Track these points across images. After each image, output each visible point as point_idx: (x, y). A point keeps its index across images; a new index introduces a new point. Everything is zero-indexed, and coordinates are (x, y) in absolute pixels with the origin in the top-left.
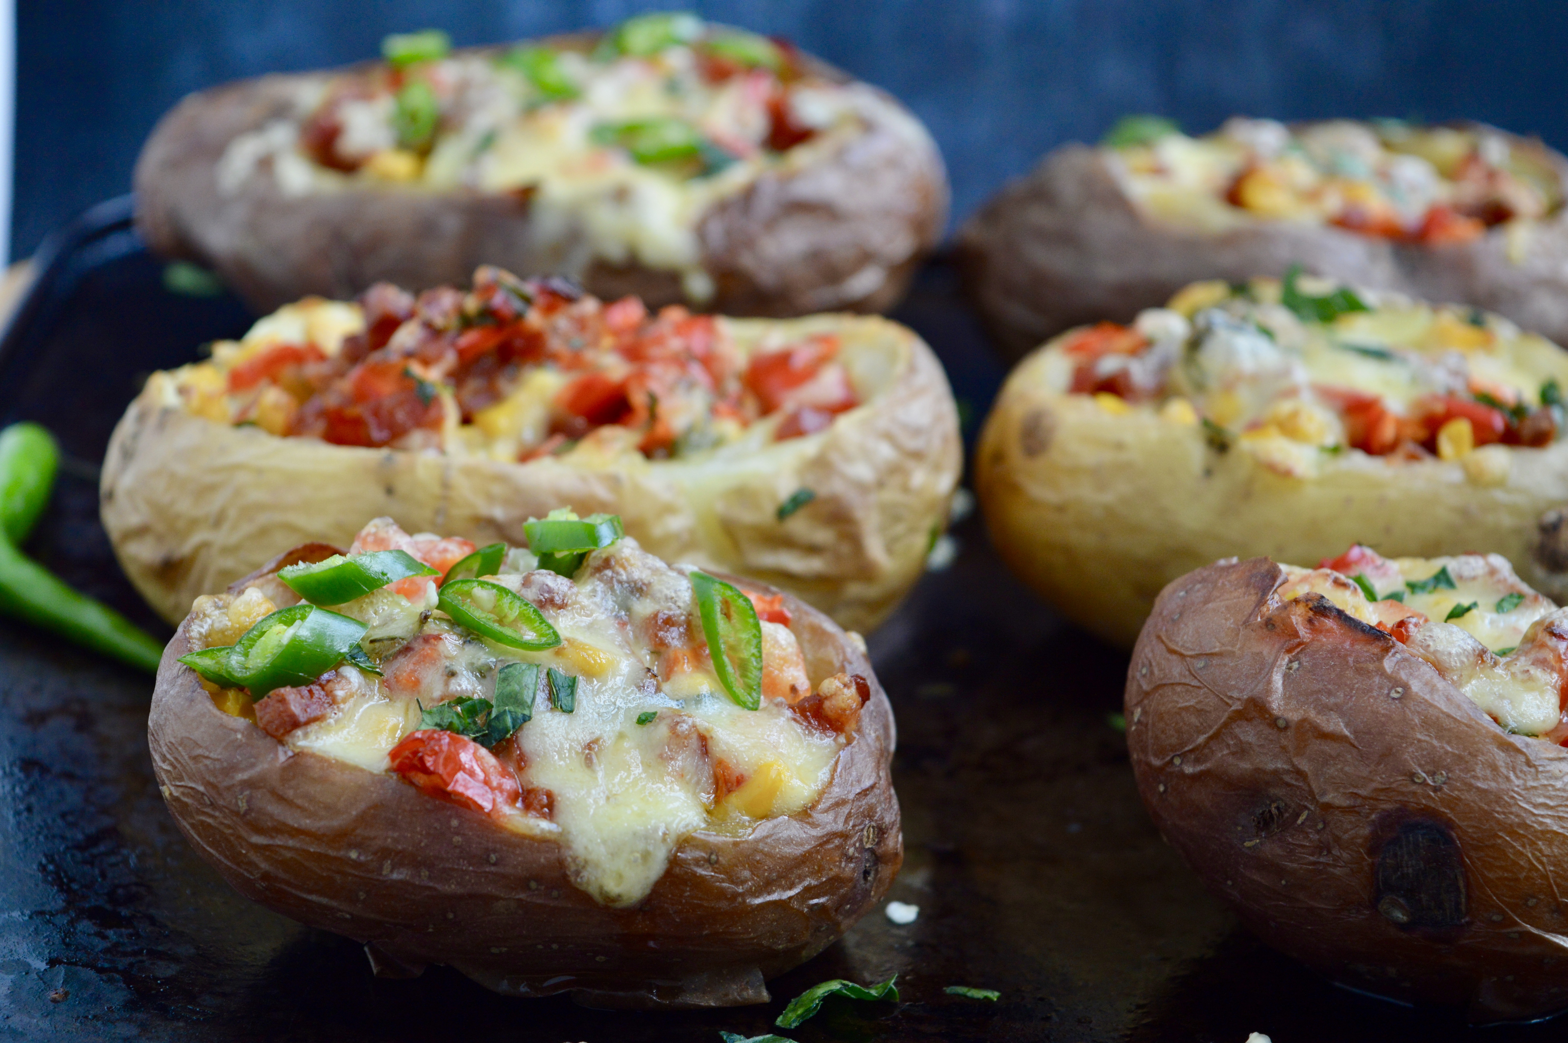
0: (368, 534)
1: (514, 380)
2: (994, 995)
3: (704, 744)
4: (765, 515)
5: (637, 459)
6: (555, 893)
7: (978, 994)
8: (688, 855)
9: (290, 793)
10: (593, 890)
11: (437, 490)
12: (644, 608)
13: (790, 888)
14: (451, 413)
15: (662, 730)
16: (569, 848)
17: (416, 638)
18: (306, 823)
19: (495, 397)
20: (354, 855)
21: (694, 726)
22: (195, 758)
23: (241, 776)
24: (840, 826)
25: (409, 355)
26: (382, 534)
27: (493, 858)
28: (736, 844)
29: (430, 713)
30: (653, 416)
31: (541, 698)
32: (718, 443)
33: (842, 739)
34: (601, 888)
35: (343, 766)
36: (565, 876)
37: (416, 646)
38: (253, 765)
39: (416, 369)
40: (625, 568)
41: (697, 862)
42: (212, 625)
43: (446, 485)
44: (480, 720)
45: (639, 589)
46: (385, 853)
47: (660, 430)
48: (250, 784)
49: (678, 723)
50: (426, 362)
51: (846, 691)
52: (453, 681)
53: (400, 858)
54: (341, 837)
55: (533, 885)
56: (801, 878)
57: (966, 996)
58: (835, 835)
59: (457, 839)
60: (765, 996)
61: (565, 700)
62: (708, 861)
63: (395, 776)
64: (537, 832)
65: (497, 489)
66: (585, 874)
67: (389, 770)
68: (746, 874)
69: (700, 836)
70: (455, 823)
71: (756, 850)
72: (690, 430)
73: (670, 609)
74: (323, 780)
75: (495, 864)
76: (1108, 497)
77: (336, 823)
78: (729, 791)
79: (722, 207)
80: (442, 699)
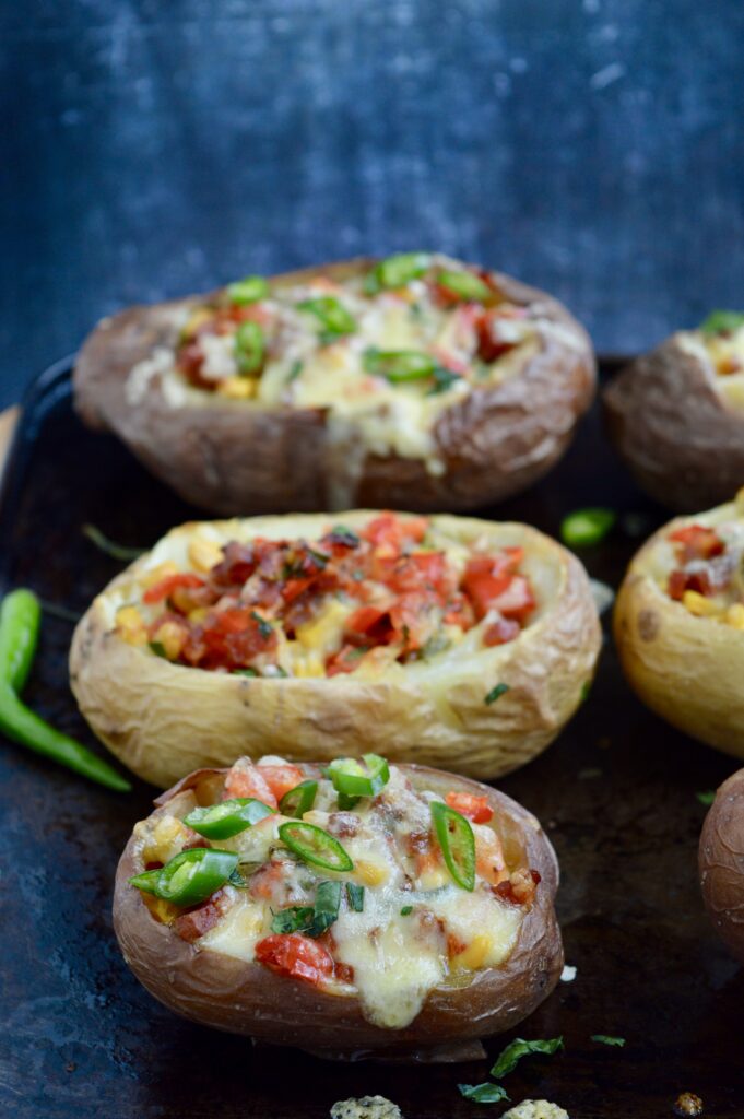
0: (236, 773)
1: (320, 605)
2: (621, 1042)
3: (441, 925)
4: (479, 701)
5: (397, 667)
6: (357, 1025)
7: (611, 1041)
8: (433, 1001)
9: (198, 975)
10: (379, 1024)
11: (275, 703)
12: (404, 828)
13: (496, 1008)
14: (281, 636)
15: (416, 921)
16: (364, 1002)
17: (267, 863)
18: (209, 991)
19: (307, 616)
20: (238, 1007)
21: (435, 918)
22: (142, 949)
23: (169, 964)
24: (524, 969)
25: (255, 604)
26: (244, 772)
27: (319, 1008)
28: (462, 991)
29: (278, 916)
30: (407, 639)
31: (343, 904)
32: (448, 646)
33: (524, 908)
34: (383, 1023)
35: (230, 959)
36: (361, 1017)
37: (269, 867)
38: (176, 958)
39: (260, 613)
40: (391, 803)
41: (439, 1003)
42: (146, 845)
43: (281, 701)
44: (308, 920)
45: (399, 816)
46: (255, 1006)
47: (411, 645)
48: (175, 968)
49: (425, 917)
50: (264, 606)
51: (526, 881)
52: (291, 894)
53: (264, 1009)
54: (230, 999)
55: (343, 1021)
56: (502, 1001)
57: (603, 1043)
58: (521, 974)
59: (297, 998)
60: (484, 1055)
61: (358, 904)
62: (446, 1002)
63: (259, 964)
64: (344, 994)
65: (312, 701)
66: (374, 1017)
67: (257, 959)
68: (469, 1006)
69: (441, 988)
70: (296, 990)
71: (474, 993)
72: (430, 640)
73: (418, 829)
74: (217, 968)
75: (322, 1010)
76: (692, 674)
77: (226, 992)
78: (458, 953)
79: (449, 414)
80: (284, 906)
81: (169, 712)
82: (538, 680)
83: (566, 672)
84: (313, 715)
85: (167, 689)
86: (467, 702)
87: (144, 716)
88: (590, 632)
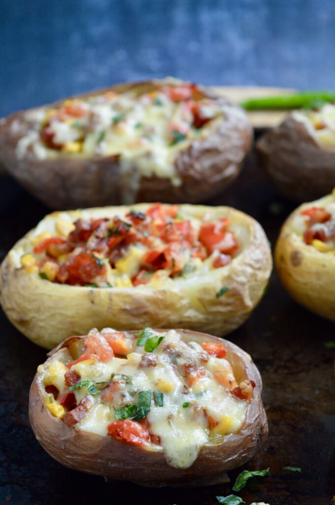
0: (90, 337)
1: (126, 249)
2: (299, 470)
3: (205, 412)
4: (212, 296)
5: (170, 280)
6: (163, 467)
7: (294, 469)
8: (204, 452)
9: (78, 444)
10: (175, 466)
11: (107, 301)
12: (181, 361)
13: (236, 454)
14: (108, 267)
15: (192, 410)
16: (166, 454)
17: (110, 382)
18: (83, 452)
19: (120, 256)
20: (99, 461)
21: (202, 408)
22: (47, 432)
23: (63, 439)
24: (249, 433)
25: (94, 250)
26: (95, 336)
27: (143, 459)
28: (218, 446)
29: (118, 411)
30: (174, 265)
31: (153, 402)
32: (195, 269)
33: (248, 401)
34: (177, 465)
35: (93, 434)
36: (166, 463)
37: (111, 385)
38: (65, 435)
39: (97, 255)
41: (206, 454)
42: (44, 376)
43: (111, 300)
44: (134, 412)
45: (179, 355)
46: (109, 460)
47: (176, 269)
48: (65, 441)
49: (196, 408)
50: (99, 251)
51: (248, 387)
52: (124, 399)
53: (114, 461)
54: (96, 456)
55: (156, 465)
56: (239, 451)
57: (290, 470)
58: (248, 436)
59: (131, 454)
60: (228, 480)
61: (161, 403)
62: (210, 453)
63: (110, 437)
64: (156, 451)
65: (127, 299)
66: (172, 462)
67: (109, 434)
68: (222, 454)
69: (208, 445)
70: (130, 450)
71: (224, 447)
72: (186, 266)
73: (189, 362)
74: (87, 440)
75: (144, 460)
77: (93, 452)
78: (214, 427)
80: (121, 405)
81: (51, 308)
82: (243, 284)
83: (256, 280)
84: (128, 307)
85: (50, 296)
86: (207, 297)
87: (38, 310)
88: (267, 260)
